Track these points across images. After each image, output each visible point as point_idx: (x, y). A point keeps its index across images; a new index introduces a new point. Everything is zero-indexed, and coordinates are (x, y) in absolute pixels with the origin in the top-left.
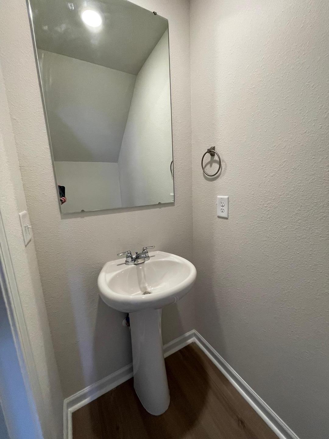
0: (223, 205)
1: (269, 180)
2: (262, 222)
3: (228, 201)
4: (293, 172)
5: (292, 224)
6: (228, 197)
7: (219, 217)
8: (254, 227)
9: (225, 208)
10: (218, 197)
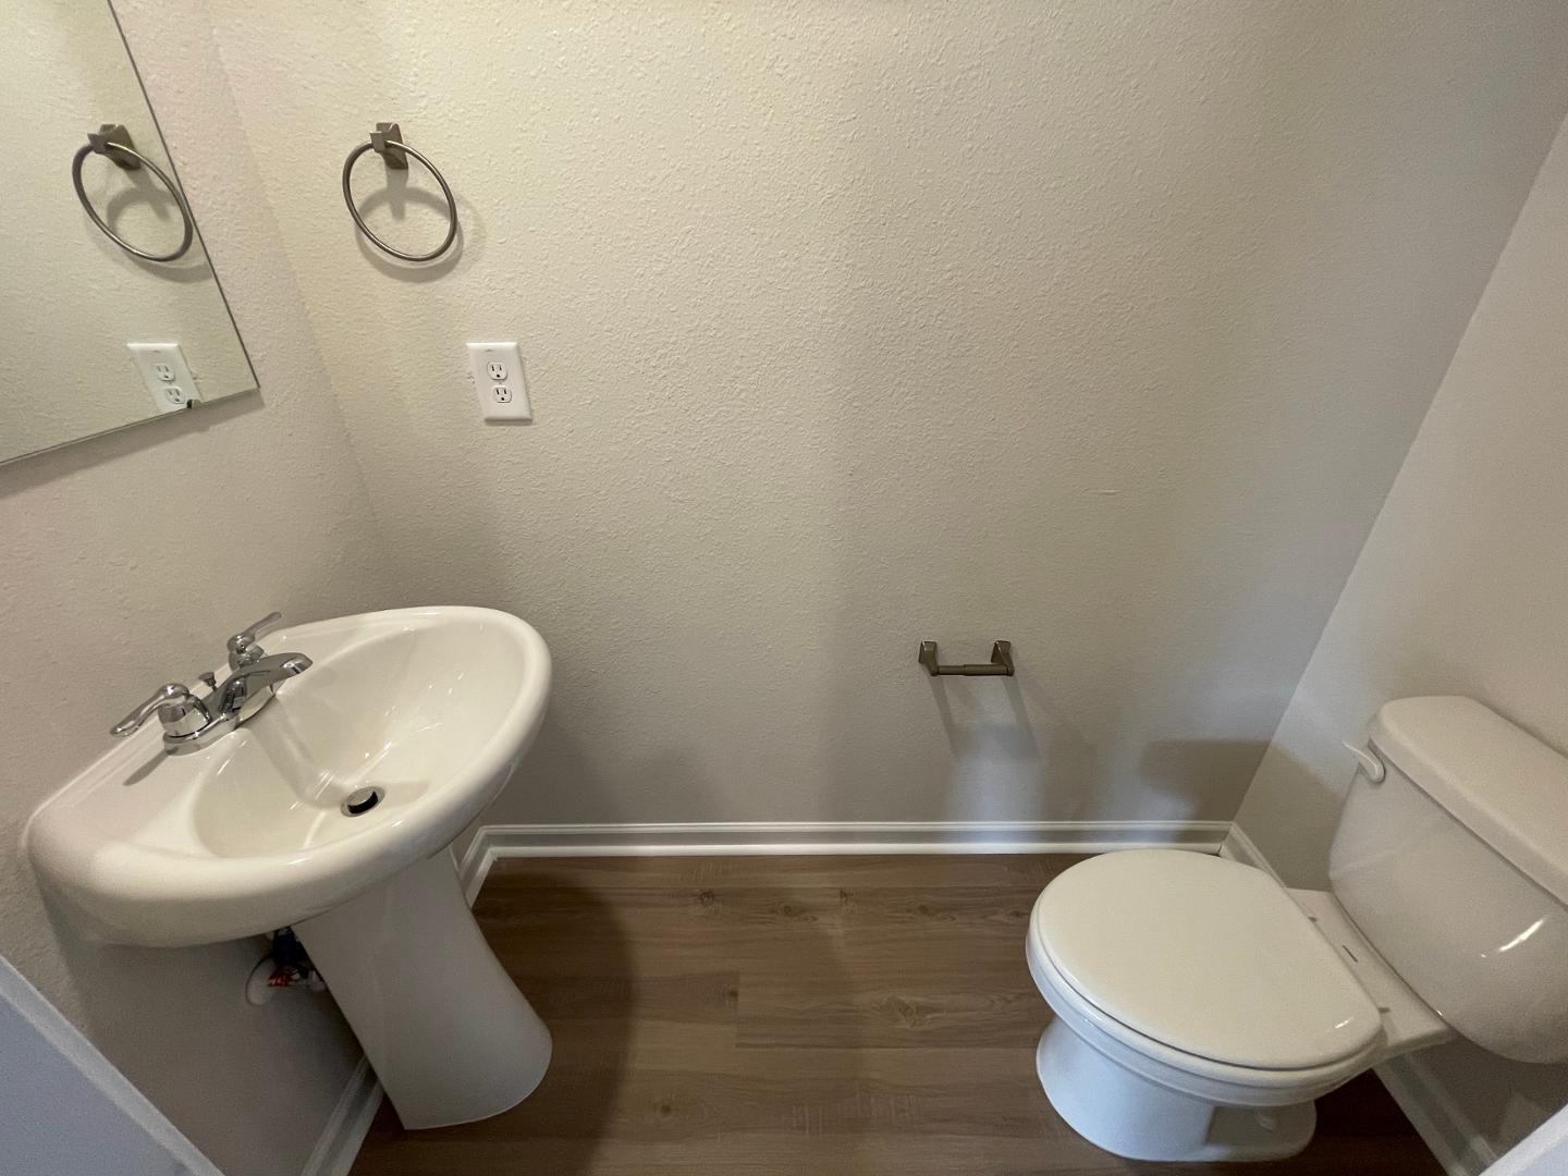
0: (502, 377)
1: (650, 285)
2: (651, 412)
3: (520, 357)
4: (711, 264)
5: (727, 405)
6: (514, 344)
7: (492, 421)
8: (627, 431)
9: (514, 385)
10: (471, 345)
